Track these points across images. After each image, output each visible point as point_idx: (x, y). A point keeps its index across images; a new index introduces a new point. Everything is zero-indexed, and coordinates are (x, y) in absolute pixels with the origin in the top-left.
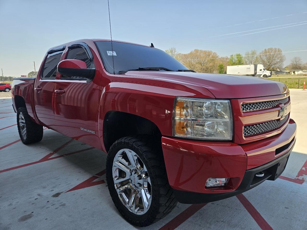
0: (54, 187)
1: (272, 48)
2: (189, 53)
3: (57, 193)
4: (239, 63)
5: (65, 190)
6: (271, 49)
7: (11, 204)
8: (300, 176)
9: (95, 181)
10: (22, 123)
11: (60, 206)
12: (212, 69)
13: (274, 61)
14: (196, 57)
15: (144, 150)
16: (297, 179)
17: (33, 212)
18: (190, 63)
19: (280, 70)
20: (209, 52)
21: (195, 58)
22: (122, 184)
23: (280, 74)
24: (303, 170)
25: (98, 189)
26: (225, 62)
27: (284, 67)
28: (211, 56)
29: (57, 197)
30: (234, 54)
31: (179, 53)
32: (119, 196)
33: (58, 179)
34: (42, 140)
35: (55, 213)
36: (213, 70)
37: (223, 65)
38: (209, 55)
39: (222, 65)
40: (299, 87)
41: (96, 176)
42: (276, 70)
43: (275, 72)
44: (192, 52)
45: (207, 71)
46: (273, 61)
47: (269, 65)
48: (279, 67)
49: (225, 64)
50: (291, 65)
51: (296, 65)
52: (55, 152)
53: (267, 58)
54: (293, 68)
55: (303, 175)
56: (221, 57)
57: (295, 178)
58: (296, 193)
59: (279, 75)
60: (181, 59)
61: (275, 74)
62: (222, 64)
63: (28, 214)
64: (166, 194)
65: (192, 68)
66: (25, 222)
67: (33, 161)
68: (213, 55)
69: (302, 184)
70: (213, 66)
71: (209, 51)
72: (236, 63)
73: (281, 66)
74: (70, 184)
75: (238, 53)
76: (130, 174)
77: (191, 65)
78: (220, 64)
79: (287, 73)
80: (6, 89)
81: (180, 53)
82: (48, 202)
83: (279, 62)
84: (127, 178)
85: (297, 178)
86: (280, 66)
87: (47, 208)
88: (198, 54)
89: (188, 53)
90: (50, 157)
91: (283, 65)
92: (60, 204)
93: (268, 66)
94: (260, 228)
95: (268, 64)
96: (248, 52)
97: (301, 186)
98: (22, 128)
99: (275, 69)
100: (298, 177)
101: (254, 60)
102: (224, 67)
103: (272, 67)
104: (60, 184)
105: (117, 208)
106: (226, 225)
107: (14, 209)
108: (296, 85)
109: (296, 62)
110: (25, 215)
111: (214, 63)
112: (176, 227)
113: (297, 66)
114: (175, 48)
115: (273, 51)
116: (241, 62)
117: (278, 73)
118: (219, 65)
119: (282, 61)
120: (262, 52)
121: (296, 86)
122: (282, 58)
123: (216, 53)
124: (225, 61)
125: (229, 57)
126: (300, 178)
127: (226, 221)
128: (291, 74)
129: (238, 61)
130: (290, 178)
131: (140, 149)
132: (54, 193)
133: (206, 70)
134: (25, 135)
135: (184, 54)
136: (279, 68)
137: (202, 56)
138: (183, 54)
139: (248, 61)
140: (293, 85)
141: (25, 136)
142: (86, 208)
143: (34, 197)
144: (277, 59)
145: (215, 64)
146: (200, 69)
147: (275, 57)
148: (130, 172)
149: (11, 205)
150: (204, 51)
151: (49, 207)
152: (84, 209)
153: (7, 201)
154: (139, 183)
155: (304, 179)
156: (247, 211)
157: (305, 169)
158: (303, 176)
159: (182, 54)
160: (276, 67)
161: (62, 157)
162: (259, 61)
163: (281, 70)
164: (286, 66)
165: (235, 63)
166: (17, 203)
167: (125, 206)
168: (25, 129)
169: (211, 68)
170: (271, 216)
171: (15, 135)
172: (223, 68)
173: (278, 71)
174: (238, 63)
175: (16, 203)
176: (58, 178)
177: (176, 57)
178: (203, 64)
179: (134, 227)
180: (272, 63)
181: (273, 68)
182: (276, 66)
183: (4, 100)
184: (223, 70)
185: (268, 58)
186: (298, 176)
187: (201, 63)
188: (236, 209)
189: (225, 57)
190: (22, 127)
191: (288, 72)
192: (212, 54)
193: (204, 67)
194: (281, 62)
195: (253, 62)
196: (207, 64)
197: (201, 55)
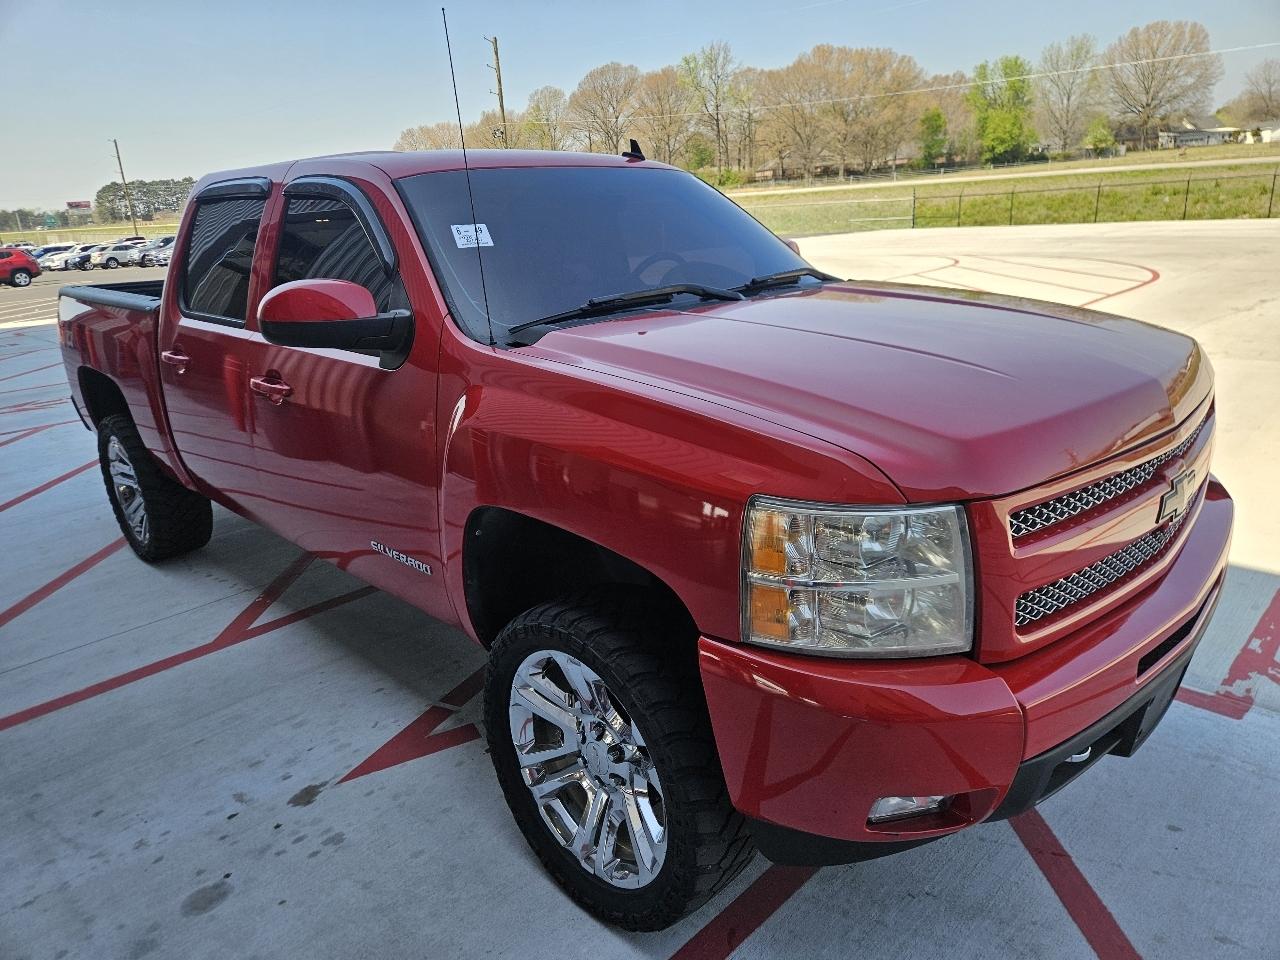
0: (290, 762)
1: (1164, 24)
2: (791, 64)
3: (306, 789)
4: (1014, 104)
5: (333, 775)
6: (1160, 28)
7: (142, 840)
8: (1238, 682)
9: (440, 728)
10: (124, 475)
11: (325, 843)
12: (891, 136)
13: (1168, 85)
14: (823, 85)
15: (632, 671)
16: (1224, 695)
17: (227, 876)
18: (796, 113)
19: (1195, 125)
20: (880, 57)
21: (817, 87)
22: (550, 768)
23: (1194, 143)
24: (1253, 651)
25: (457, 765)
26: (949, 100)
27: (1213, 111)
28: (888, 75)
29: (309, 806)
30: (994, 58)
31: (745, 67)
32: (542, 810)
33: (300, 725)
34: (212, 538)
35: (309, 875)
36: (896, 138)
37: (943, 117)
38: (880, 72)
39: (939, 116)
40: (1274, 210)
41: (442, 705)
42: (1176, 125)
43: (1171, 134)
44: (804, 61)
45: (871, 145)
46: (1164, 84)
47: (1148, 105)
48: (1192, 111)
49: (950, 109)
50: (1245, 98)
51: (1270, 97)
52: (270, 595)
53: (1139, 73)
54: (1255, 111)
55: (1250, 674)
56: (933, 74)
57: (1216, 689)
58: (1217, 758)
59: (1188, 151)
60: (754, 95)
61: (1171, 145)
62: (937, 109)
63: (210, 883)
64: (721, 832)
65: (803, 136)
66: (206, 916)
67: (193, 643)
68: (898, 69)
69: (1240, 717)
70: (898, 123)
71: (877, 50)
72: (999, 101)
73: (1200, 105)
74: (349, 745)
75: (1012, 55)
76: (580, 737)
77: (801, 120)
78: (927, 110)
79: (1227, 138)
80: (18, 275)
81: (752, 66)
82: (278, 826)
83: (1194, 87)
84: (569, 746)
85: (1223, 690)
86: (1194, 105)
87: (278, 854)
88: (831, 67)
89: (784, 66)
90: (255, 624)
91: (1212, 99)
92: (322, 834)
93: (1140, 109)
94: (1070, 919)
95: (1144, 99)
96: (1055, 45)
97: (1239, 725)
98: (126, 500)
99: (1173, 123)
100: (1231, 685)
101: (1083, 83)
102: (945, 123)
103: (1162, 111)
104: (312, 745)
105: (538, 853)
106: (942, 909)
107: (157, 864)
108: (1261, 200)
109: (1271, 85)
110: (201, 886)
111: (903, 108)
112: (759, 924)
113: (1270, 104)
114: (726, 45)
115: (1170, 36)
116: (1021, 96)
117: (1187, 141)
118: (923, 117)
119: (1205, 81)
120: (1117, 42)
121: (1263, 202)
122: (1207, 70)
123: (909, 61)
124: (949, 95)
125: (970, 74)
126: (1238, 688)
127: (941, 891)
128: (1242, 141)
129: (1012, 92)
130: (1196, 690)
131: (613, 665)
132: (296, 786)
133: (866, 143)
134: (141, 522)
135: (766, 69)
136: (1188, 115)
137: (847, 75)
138: (762, 71)
139: (1055, 90)
140: (1247, 200)
141: (141, 527)
142: (421, 852)
143: (221, 809)
144: (1186, 75)
145: (908, 112)
146: (839, 137)
147: (1177, 66)
148: (579, 729)
149: (141, 844)
150: (857, 51)
151: (284, 852)
152: (416, 855)
153: (125, 829)
154: (613, 776)
155: (1252, 694)
156: (1021, 846)
157: (1260, 646)
158: (1250, 678)
159: (759, 69)
160: (1177, 113)
161: (300, 622)
162: (1103, 85)
163: (1200, 124)
164: (1220, 107)
165: (995, 100)
166: (165, 837)
167: (569, 848)
168: (139, 500)
169: (888, 133)
170: (1114, 864)
171: (98, 518)
172: (943, 129)
173: (1187, 132)
174: (1011, 101)
175: (162, 838)
176: (300, 718)
177: (730, 86)
178: (853, 115)
179: (603, 927)
180: (1161, 95)
181: (1162, 119)
182: (1176, 107)
183: (19, 333)
184: (941, 136)
185: (1146, 74)
186: (1228, 682)
187: (846, 109)
188: (982, 839)
189: (951, 75)
190: (124, 493)
191: (1230, 135)
192: (895, 65)
193: (857, 129)
194: (1202, 90)
195: (1078, 92)
196: (869, 114)
197: (844, 74)
